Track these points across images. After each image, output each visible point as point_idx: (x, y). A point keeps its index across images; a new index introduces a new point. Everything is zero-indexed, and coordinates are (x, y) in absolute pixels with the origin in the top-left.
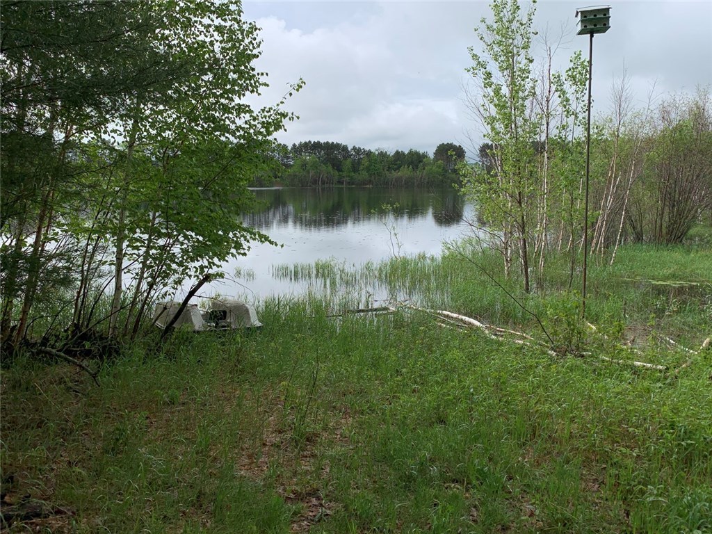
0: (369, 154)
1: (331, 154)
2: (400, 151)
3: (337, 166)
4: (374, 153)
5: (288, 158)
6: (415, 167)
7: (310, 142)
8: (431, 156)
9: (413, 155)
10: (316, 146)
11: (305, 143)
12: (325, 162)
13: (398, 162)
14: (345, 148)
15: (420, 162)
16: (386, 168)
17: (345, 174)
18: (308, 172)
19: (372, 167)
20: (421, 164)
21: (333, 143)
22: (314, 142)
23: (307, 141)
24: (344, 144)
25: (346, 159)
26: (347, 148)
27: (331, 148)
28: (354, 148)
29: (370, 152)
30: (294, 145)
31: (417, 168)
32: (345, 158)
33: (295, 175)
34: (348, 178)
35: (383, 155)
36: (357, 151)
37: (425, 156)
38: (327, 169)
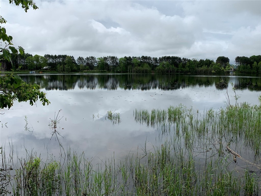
0: (189, 61)
1: (174, 61)
2: (202, 59)
3: (176, 65)
4: (192, 61)
5: (157, 63)
6: (209, 66)
7: (166, 56)
8: (215, 61)
9: (207, 61)
10: (169, 58)
11: (164, 57)
12: (171, 64)
13: (201, 64)
14: (180, 59)
15: (211, 64)
16: (196, 66)
17: (179, 68)
18: (165, 68)
19: (191, 66)
21: (175, 57)
24: (179, 57)
28: (183, 59)
30: (160, 58)
32: (180, 62)
33: (160, 69)
34: (180, 70)
35: (195, 61)
36: (185, 59)
37: (212, 61)
38: (172, 67)
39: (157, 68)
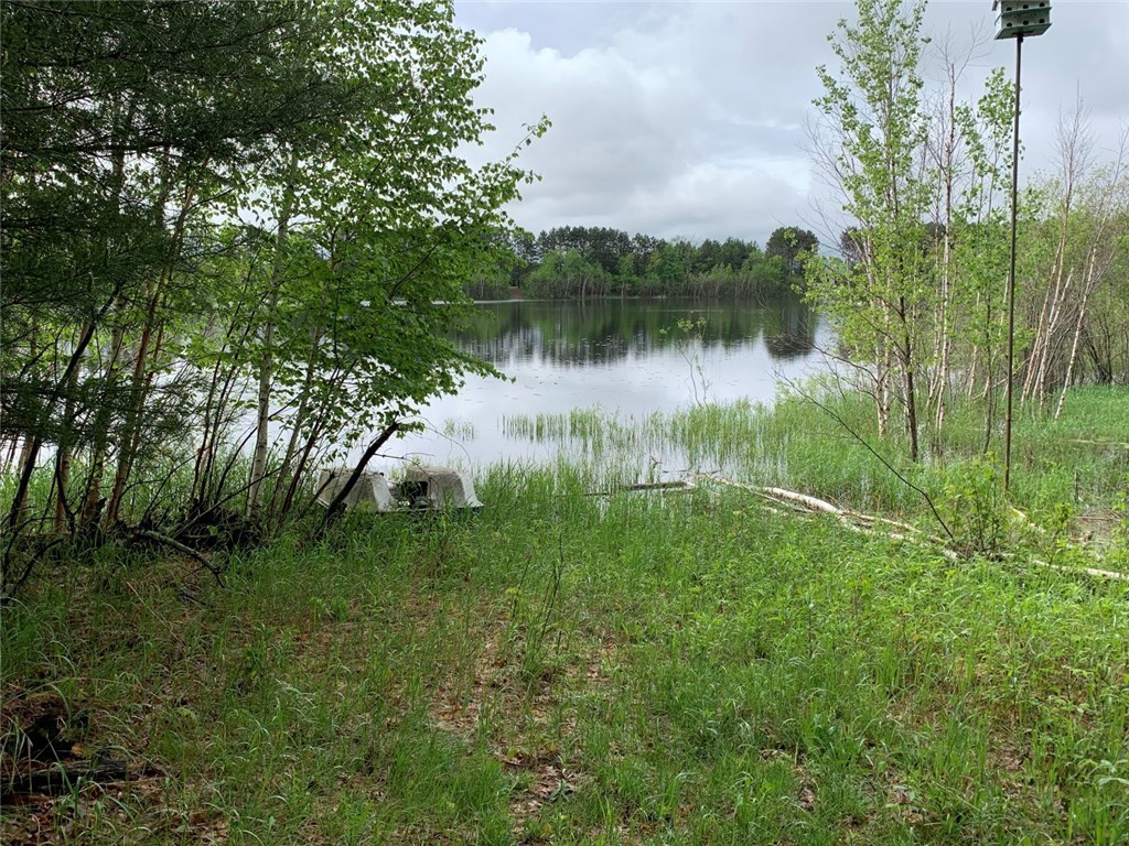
0: (661, 246)
1: (602, 247)
2: (712, 240)
3: (611, 265)
4: (670, 246)
5: (534, 253)
6: (737, 266)
7: (568, 228)
8: (762, 246)
9: (733, 247)
10: (578, 235)
11: (561, 229)
12: (592, 260)
13: (709, 259)
14: (623, 238)
15: (745, 257)
16: (689, 268)
17: (623, 277)
18: (565, 275)
19: (667, 267)
20: (747, 261)
21: (604, 229)
22: (575, 229)
23: (564, 227)
24: (622, 230)
25: (625, 255)
26: (627, 238)
27: (600, 236)
28: (638, 238)
29: (663, 243)
30: (543, 234)
31: (740, 268)
32: (623, 253)
33: (544, 281)
34: (627, 285)
35: (684, 247)
36: (643, 241)
37: (751, 248)
38: (594, 271)
39: (531, 277)
